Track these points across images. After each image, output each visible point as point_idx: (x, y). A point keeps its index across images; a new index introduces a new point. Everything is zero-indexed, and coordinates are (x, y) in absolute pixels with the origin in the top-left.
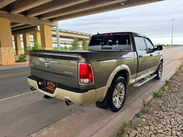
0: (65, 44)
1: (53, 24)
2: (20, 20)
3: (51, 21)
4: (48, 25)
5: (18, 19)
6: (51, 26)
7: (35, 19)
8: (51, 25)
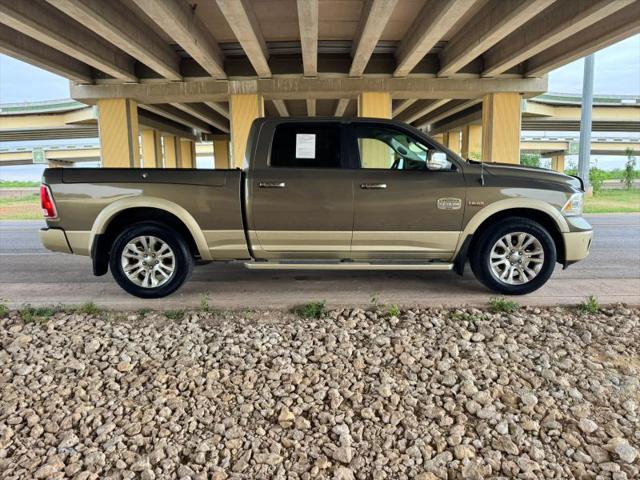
0: (629, 153)
1: (528, 86)
2: (417, 90)
3: (524, 78)
4: (511, 92)
5: (410, 90)
6: (521, 94)
7: (465, 80)
8: (521, 91)
